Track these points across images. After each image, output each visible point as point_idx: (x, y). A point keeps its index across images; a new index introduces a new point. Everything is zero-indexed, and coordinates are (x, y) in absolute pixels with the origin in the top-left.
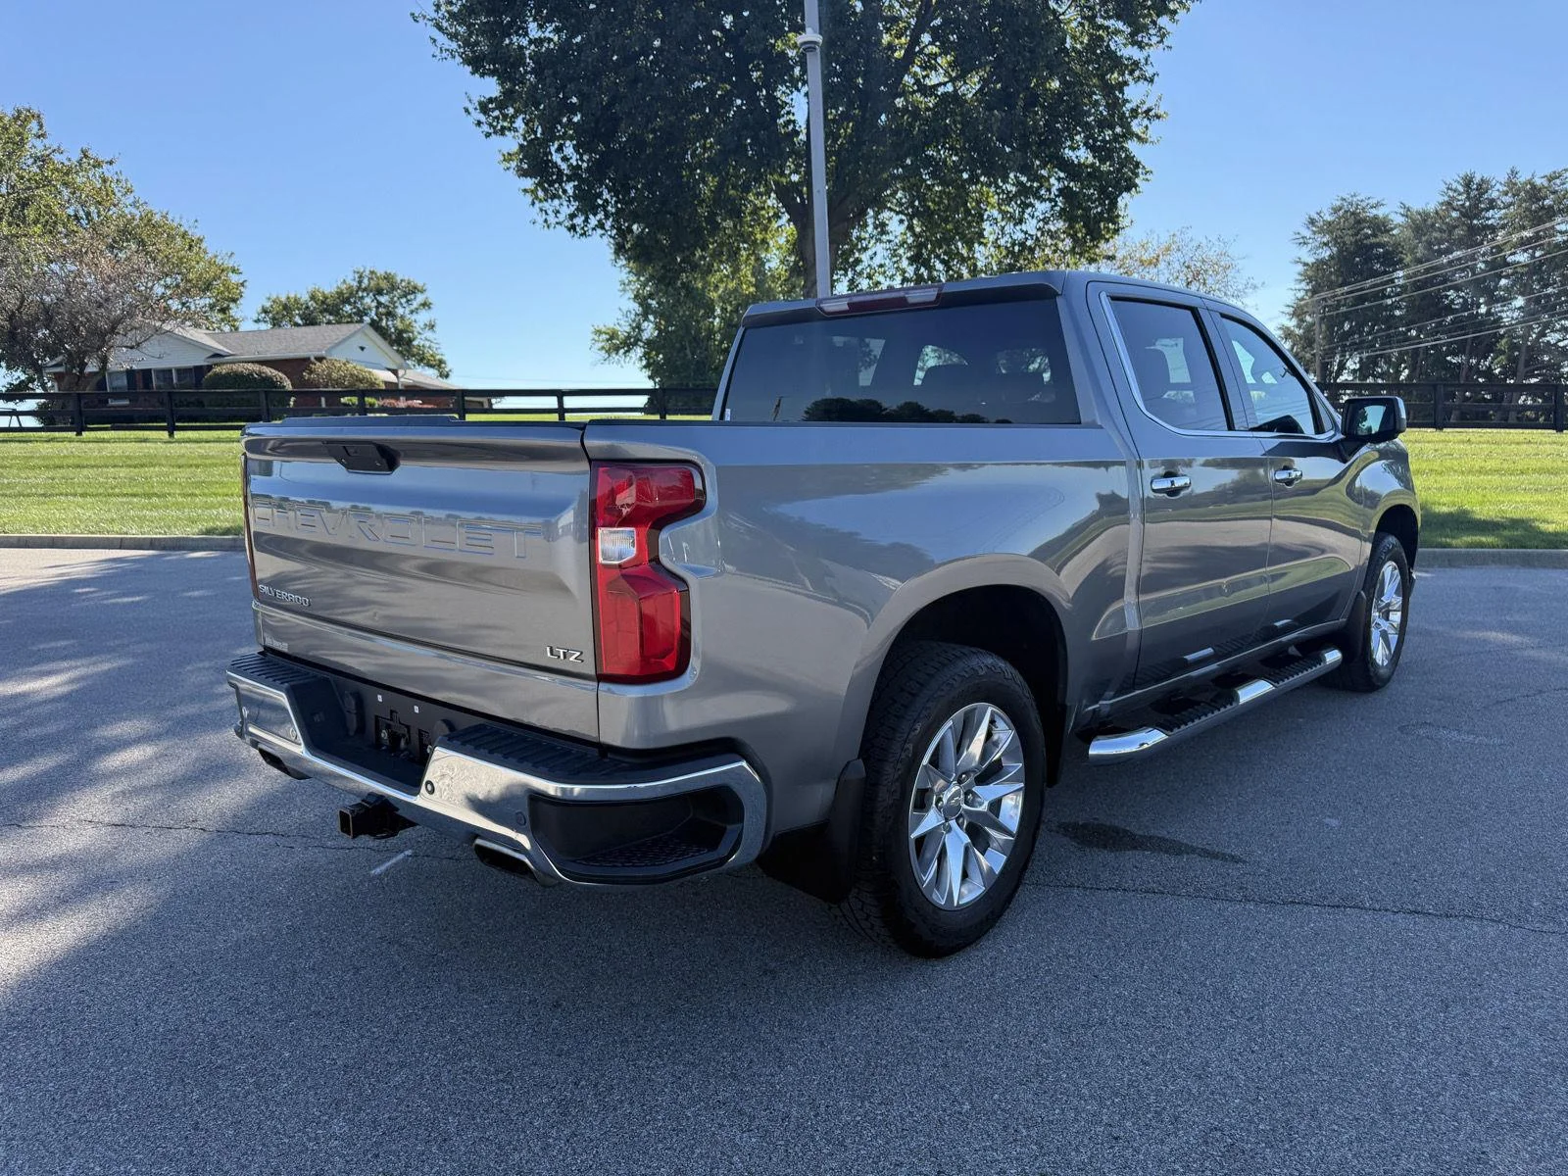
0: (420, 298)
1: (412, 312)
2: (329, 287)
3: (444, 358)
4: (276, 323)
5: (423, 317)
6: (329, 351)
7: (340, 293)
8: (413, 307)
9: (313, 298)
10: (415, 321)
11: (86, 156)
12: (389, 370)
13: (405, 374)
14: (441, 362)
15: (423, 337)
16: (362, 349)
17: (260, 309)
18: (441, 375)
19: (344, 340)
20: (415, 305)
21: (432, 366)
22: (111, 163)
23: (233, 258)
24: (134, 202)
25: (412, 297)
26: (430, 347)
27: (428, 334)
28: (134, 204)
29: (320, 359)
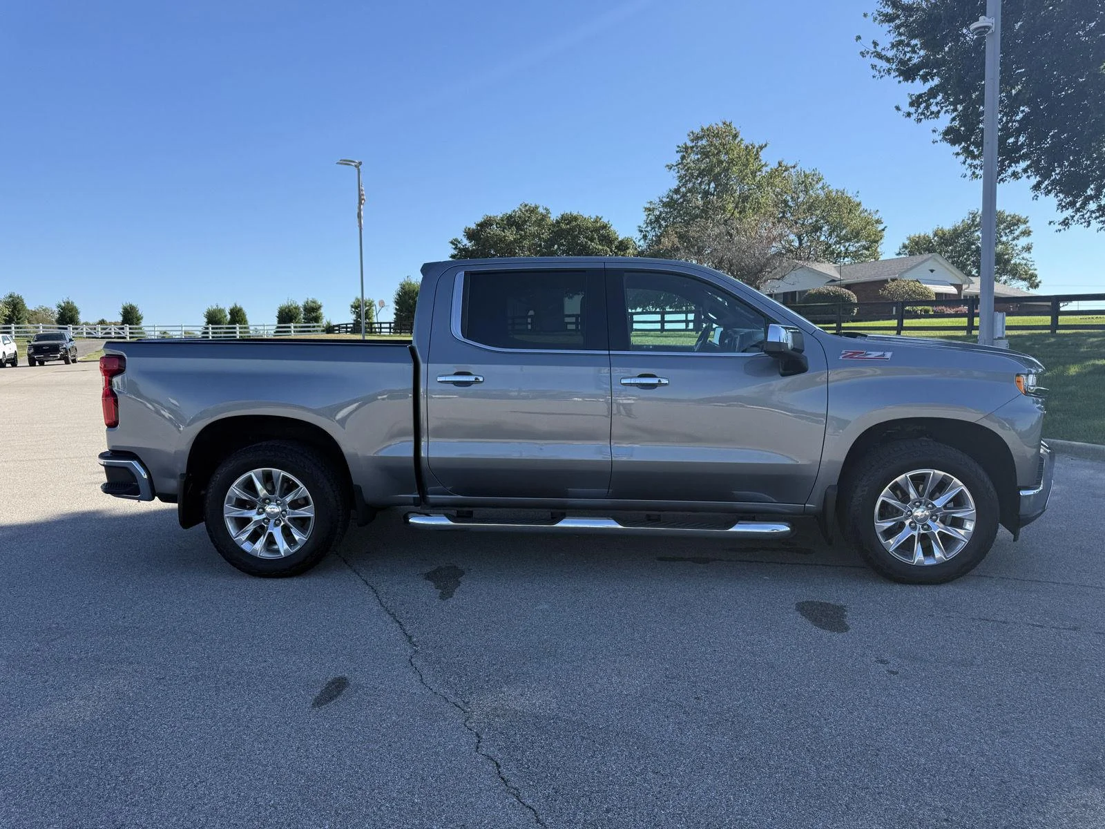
0: (1022, 227)
1: (1014, 239)
2: (948, 227)
3: (1036, 272)
4: (911, 253)
5: (1023, 241)
6: (902, 274)
7: (955, 230)
8: (1015, 235)
9: (935, 234)
10: (1016, 246)
11: (780, 166)
12: (952, 285)
13: (969, 287)
14: (1033, 276)
15: (1020, 257)
16: (932, 271)
17: (901, 245)
18: (1031, 286)
19: (916, 266)
20: (1017, 233)
21: (1024, 279)
22: (794, 167)
23: (879, 214)
24: (823, 187)
25: (1016, 227)
26: (1026, 265)
27: (1026, 255)
28: (823, 188)
29: (893, 280)
